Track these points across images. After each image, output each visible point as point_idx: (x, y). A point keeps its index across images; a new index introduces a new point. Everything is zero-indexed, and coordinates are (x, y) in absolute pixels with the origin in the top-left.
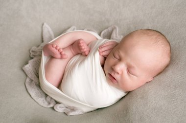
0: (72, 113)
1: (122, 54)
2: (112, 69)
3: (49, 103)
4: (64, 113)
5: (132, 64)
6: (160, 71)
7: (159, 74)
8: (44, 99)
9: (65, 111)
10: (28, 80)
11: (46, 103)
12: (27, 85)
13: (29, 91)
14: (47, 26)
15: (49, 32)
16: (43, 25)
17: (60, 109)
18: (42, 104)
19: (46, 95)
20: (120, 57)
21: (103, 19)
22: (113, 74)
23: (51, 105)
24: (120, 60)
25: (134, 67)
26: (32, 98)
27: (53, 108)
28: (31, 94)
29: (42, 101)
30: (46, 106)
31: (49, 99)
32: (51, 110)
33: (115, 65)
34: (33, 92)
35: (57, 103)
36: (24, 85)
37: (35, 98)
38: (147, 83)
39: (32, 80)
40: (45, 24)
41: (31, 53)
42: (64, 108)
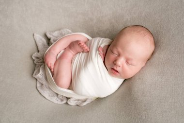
0: (85, 104)
1: (120, 50)
3: (62, 100)
4: (77, 105)
5: (130, 57)
8: (56, 97)
9: (77, 104)
10: (38, 85)
11: (59, 100)
12: (39, 90)
13: (42, 93)
14: (38, 35)
15: (41, 39)
16: (34, 35)
17: (72, 103)
18: (56, 102)
19: (57, 95)
20: (119, 53)
22: (115, 68)
23: (65, 102)
24: (119, 55)
25: (132, 59)
26: (47, 99)
27: (67, 103)
28: (45, 96)
29: (55, 100)
30: (61, 103)
32: (66, 105)
33: (116, 60)
34: (46, 93)
35: (68, 98)
36: (36, 90)
37: (49, 98)
39: (42, 84)
40: (35, 34)
41: (34, 60)
42: (76, 101)
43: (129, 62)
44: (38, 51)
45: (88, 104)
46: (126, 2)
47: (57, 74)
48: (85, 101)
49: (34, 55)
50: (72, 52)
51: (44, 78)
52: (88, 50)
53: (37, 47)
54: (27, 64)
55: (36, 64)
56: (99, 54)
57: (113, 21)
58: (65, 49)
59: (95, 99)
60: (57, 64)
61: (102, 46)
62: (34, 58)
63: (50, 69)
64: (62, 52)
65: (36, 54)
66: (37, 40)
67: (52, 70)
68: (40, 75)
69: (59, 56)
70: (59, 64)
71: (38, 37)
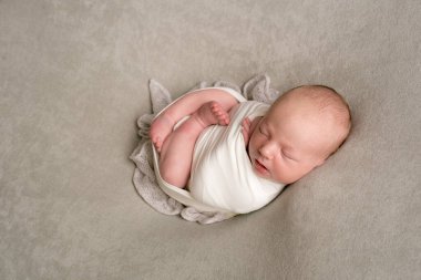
0: (210, 221)
1: (272, 128)
2: (260, 153)
3: (174, 209)
4: (197, 222)
5: (289, 143)
6: (332, 150)
7: (333, 153)
8: (164, 202)
9: (198, 219)
10: (137, 175)
11: (168, 208)
12: (136, 183)
13: (140, 192)
14: (157, 83)
15: (162, 92)
16: (149, 82)
17: (189, 216)
18: (162, 211)
19: (168, 197)
20: (269, 132)
21: (248, 63)
22: (260, 161)
23: (177, 212)
24: (270, 137)
25: (291, 148)
26: (146, 202)
27: (180, 216)
28: (143, 196)
29: (161, 206)
30: (169, 213)
31: (172, 202)
32: (178, 219)
33: (262, 146)
34: (147, 192)
35: (185, 207)
36: (130, 183)
37: (151, 202)
39: (144, 175)
40: (152, 81)
41: (139, 129)
42: (198, 215)
43: (287, 152)
44: (152, 113)
45: (217, 222)
46: (321, 39)
48: (212, 216)
49: (141, 118)
51: (147, 163)
52: (227, 121)
53: (152, 104)
54: (125, 133)
55: (141, 138)
56: (242, 131)
59: (231, 215)
61: (252, 117)
62: (140, 125)
63: (156, 148)
64: (185, 119)
65: (145, 117)
66: (155, 92)
67: (159, 150)
68: (141, 156)
69: (177, 126)
71: (156, 86)
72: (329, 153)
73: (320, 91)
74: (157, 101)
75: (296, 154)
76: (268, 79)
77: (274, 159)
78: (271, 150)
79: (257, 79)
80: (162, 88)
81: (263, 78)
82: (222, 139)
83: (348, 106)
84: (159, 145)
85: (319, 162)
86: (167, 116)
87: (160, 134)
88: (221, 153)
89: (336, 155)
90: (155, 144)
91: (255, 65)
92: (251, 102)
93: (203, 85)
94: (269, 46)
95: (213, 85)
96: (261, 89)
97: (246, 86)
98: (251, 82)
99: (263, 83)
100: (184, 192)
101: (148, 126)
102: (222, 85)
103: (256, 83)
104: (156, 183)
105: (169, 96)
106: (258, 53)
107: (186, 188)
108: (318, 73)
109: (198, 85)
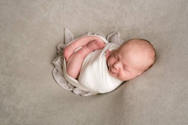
0: (86, 95)
3: (70, 88)
4: (80, 95)
7: (146, 71)
8: (66, 84)
10: (55, 70)
11: (67, 87)
12: (54, 74)
13: (55, 78)
14: (68, 30)
15: (70, 34)
17: (77, 92)
19: (68, 82)
20: (118, 58)
21: (110, 26)
23: (71, 89)
24: (119, 60)
26: (57, 83)
27: (72, 91)
28: (57, 80)
29: (64, 86)
30: (67, 90)
31: (69, 85)
34: (59, 79)
35: (75, 87)
36: (51, 74)
37: (60, 84)
38: (137, 76)
39: (58, 71)
40: (66, 29)
41: (58, 50)
42: (80, 92)
43: (126, 68)
44: (65, 43)
45: (89, 96)
46: (145, 19)
47: (69, 65)
48: (87, 93)
49: (59, 45)
50: (88, 50)
51: (60, 66)
53: (65, 40)
54: (51, 51)
55: (58, 54)
56: (106, 55)
57: (131, 32)
58: (83, 46)
59: (96, 93)
60: (72, 56)
61: (111, 50)
62: (58, 48)
63: (66, 59)
65: (61, 45)
66: (67, 34)
67: (67, 60)
68: (58, 62)
69: (76, 50)
70: (73, 58)
71: (68, 31)
72: (144, 70)
73: (144, 42)
74: (67, 38)
75: (130, 69)
76: (119, 35)
77: (120, 70)
78: (119, 66)
79: (114, 33)
80: (70, 33)
81: (117, 33)
82: (96, 58)
83: (155, 50)
84: (67, 58)
85: (139, 73)
86: (72, 45)
87: (68, 53)
88: (95, 64)
89: (147, 71)
90: (65, 58)
91: (114, 28)
92: (111, 44)
93: (89, 33)
94: (121, 19)
95: (94, 34)
96: (116, 38)
97: (109, 36)
98: (111, 35)
99: (117, 36)
100: (76, 81)
101: (62, 49)
102: (98, 35)
103: (113, 35)
104: (63, 76)
105: (73, 37)
106: (116, 22)
107: (77, 79)
108: (142, 34)
109: (87, 33)
